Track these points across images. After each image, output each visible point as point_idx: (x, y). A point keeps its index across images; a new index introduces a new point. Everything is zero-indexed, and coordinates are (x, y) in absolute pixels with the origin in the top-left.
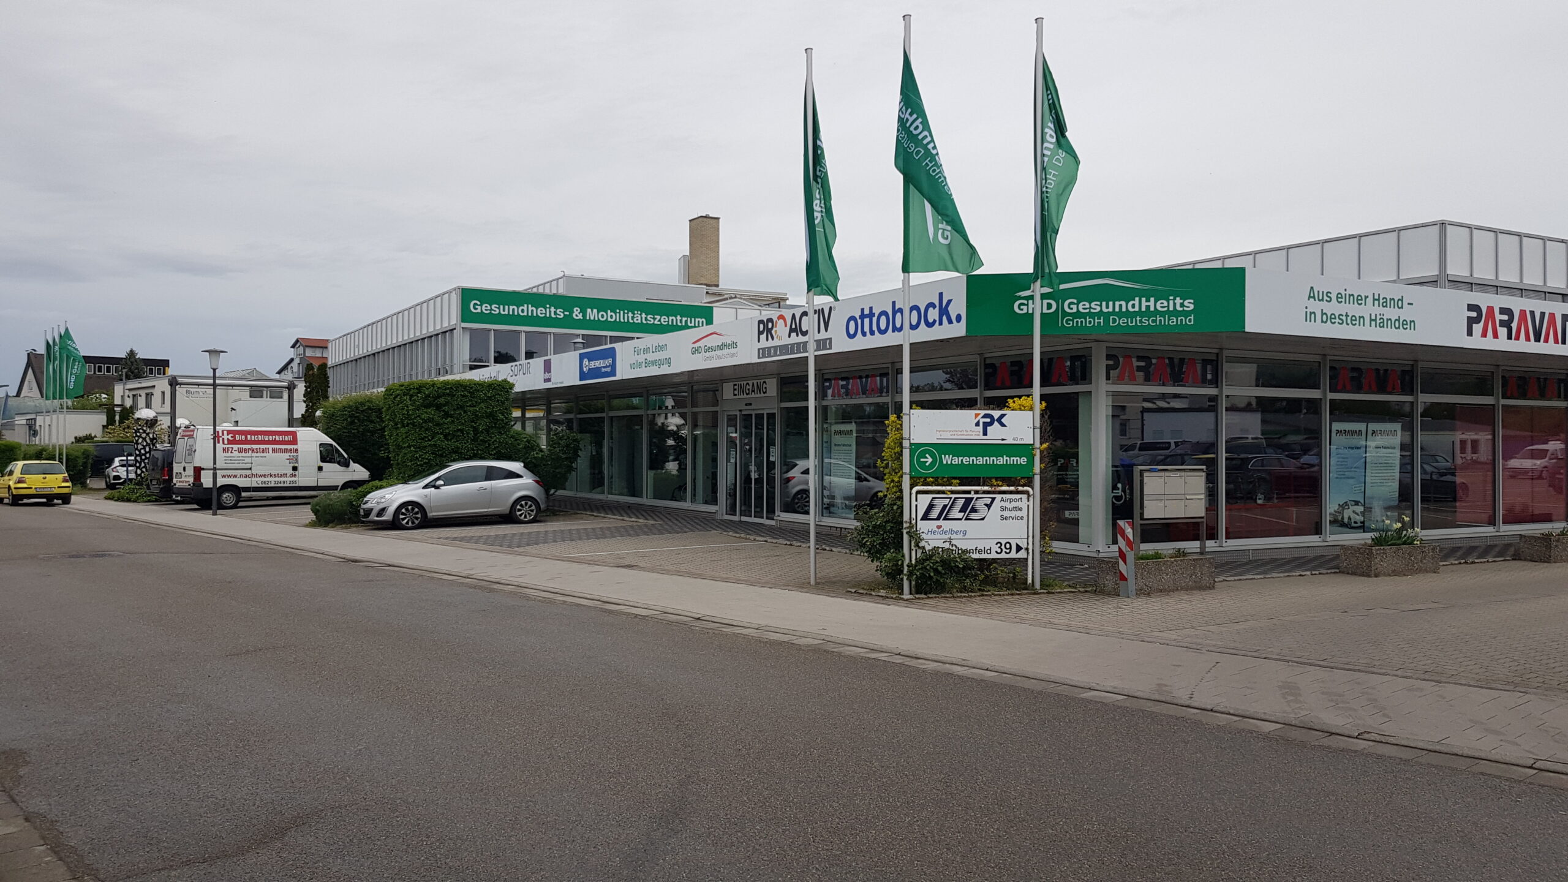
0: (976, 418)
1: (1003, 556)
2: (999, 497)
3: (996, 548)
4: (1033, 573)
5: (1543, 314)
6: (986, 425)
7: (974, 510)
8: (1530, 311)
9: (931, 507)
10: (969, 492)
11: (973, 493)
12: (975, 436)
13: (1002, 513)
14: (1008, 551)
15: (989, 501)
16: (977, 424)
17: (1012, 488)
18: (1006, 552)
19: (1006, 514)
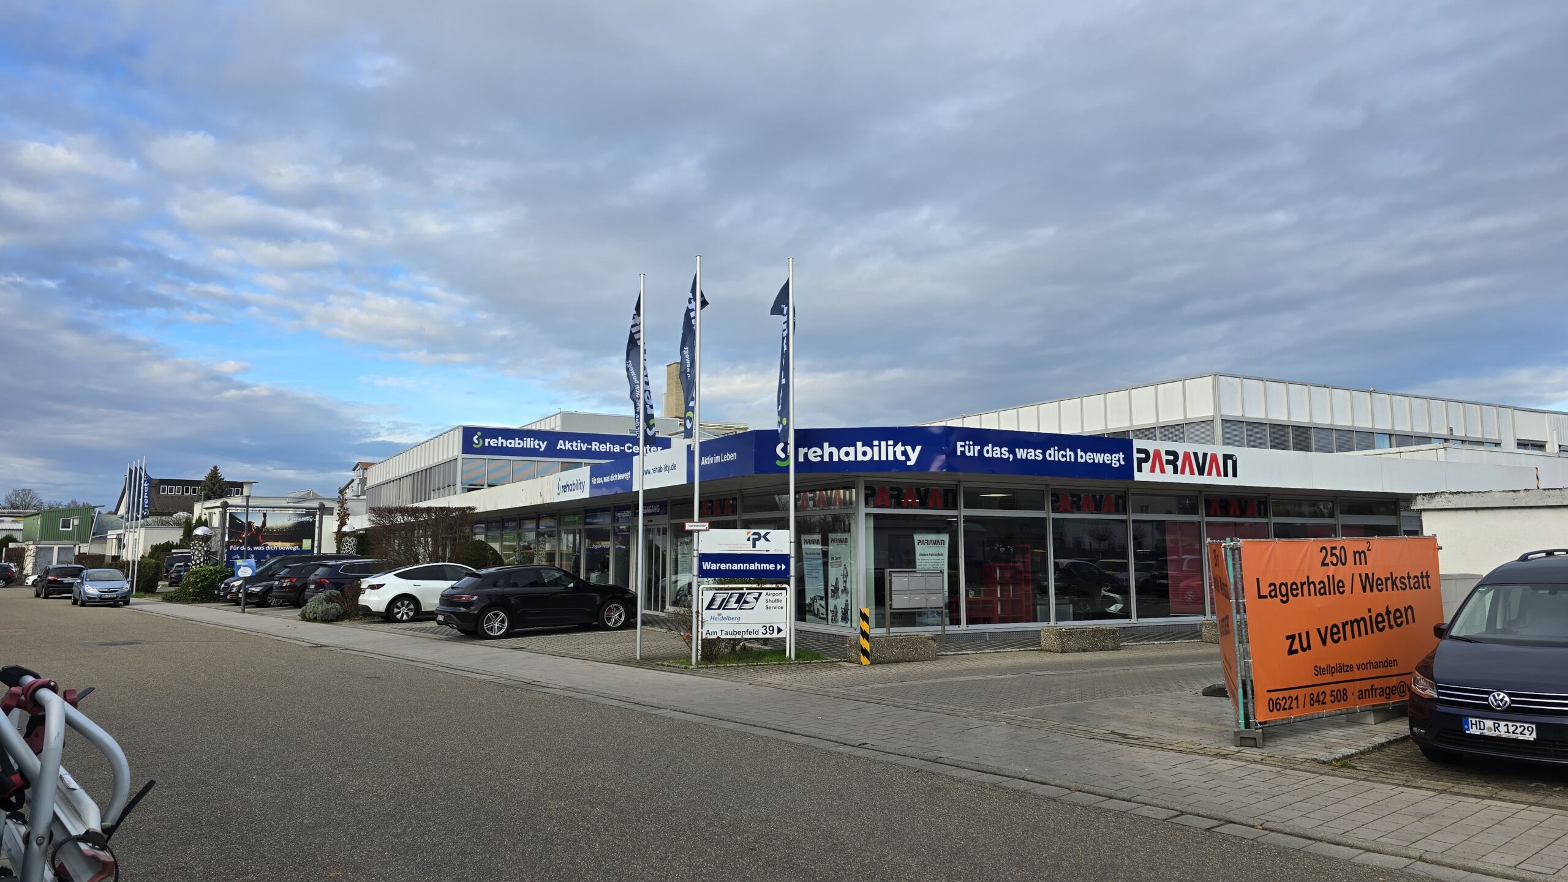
0: (748, 534)
1: (768, 636)
2: (764, 592)
3: (762, 630)
4: (790, 650)
5: (1205, 455)
6: (755, 540)
7: (746, 602)
8: (1194, 453)
9: (713, 600)
10: (742, 589)
11: (745, 589)
12: (747, 549)
13: (767, 604)
14: (771, 632)
15: (757, 595)
16: (749, 540)
17: (774, 586)
18: (770, 633)
19: (770, 604)
